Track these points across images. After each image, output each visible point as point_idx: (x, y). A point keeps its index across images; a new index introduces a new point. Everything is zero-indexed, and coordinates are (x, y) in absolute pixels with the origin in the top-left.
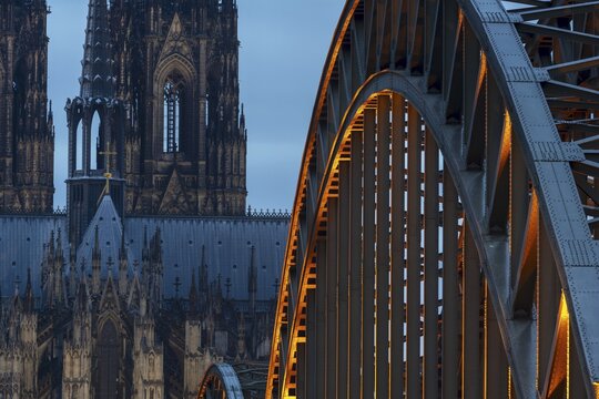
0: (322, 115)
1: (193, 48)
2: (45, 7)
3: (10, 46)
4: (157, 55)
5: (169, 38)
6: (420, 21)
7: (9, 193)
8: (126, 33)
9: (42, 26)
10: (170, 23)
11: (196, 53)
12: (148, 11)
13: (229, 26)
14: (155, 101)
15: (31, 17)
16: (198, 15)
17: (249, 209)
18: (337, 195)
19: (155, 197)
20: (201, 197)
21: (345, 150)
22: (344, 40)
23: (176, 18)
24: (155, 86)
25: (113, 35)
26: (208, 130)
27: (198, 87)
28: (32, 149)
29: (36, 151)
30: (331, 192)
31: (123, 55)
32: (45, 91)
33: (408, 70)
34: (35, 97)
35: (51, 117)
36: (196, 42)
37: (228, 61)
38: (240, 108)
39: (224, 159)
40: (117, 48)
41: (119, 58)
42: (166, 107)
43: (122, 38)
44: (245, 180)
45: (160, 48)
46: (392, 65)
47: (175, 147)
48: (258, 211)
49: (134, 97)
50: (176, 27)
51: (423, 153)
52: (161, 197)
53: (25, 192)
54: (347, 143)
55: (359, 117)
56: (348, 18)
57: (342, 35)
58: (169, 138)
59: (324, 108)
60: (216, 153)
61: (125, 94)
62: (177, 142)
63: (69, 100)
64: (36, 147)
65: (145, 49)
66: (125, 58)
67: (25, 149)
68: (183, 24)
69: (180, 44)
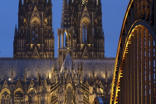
0: (123, 32)
1: (90, 15)
2: (51, 4)
3: (42, 15)
4: (81, 16)
5: (84, 12)
6: (148, 7)
7: (43, 53)
8: (73, 11)
9: (50, 10)
10: (84, 8)
11: (91, 16)
12: (78, 5)
13: (99, 9)
14: (80, 29)
15: (48, 7)
16: (91, 6)
18: (127, 53)
20: (93, 53)
21: (129, 41)
22: (129, 12)
23: (86, 7)
24: (80, 25)
25: (69, 12)
26: (94, 36)
27: (92, 25)
29: (50, 42)
30: (126, 52)
32: (52, 26)
33: (145, 20)
34: (49, 28)
35: (53, 33)
36: (91, 13)
37: (99, 18)
39: (98, 43)
40: (70, 15)
41: (71, 17)
42: (83, 30)
43: (72, 12)
44: (104, 49)
45: (82, 15)
46: (141, 18)
47: (86, 40)
48: (108, 57)
49: (75, 28)
50: (85, 9)
51: (149, 41)
52: (82, 54)
53: (47, 53)
54: (130, 39)
55: (133, 32)
56: (130, 6)
57: (128, 11)
58: (84, 38)
59: (124, 30)
60: (96, 42)
61: (73, 27)
63: (58, 29)
65: (77, 15)
67: (47, 42)
68: (87, 8)
69: (87, 14)
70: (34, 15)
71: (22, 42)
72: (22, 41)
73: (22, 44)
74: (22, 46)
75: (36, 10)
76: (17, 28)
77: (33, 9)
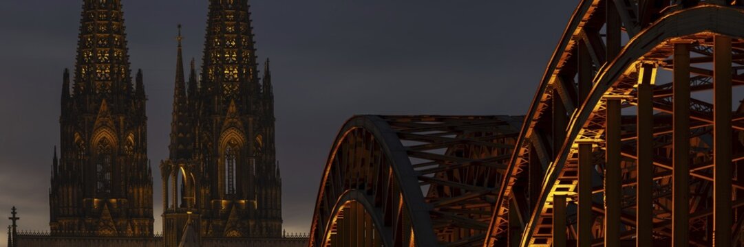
1: (244, 123)
2: (145, 96)
3: (122, 123)
4: (220, 128)
5: (228, 116)
7: (125, 222)
8: (199, 113)
9: (142, 109)
10: (228, 106)
11: (246, 126)
12: (213, 98)
13: (268, 108)
14: (219, 159)
15: (135, 103)
16: (247, 100)
17: (284, 232)
19: (220, 224)
20: (251, 223)
23: (233, 102)
24: (220, 149)
25: (190, 116)
26: (255, 179)
27: (248, 149)
28: (138, 192)
29: (141, 194)
31: (197, 128)
32: (146, 154)
34: (139, 157)
35: (150, 171)
36: (246, 119)
37: (268, 132)
38: (276, 163)
39: (266, 198)
40: (193, 124)
41: (195, 131)
42: (227, 164)
43: (197, 117)
44: (281, 212)
45: (222, 123)
47: (233, 191)
48: (290, 234)
49: (205, 158)
50: (232, 108)
52: (225, 224)
53: (135, 221)
58: (229, 184)
61: (199, 155)
62: (235, 187)
63: (162, 161)
64: (141, 191)
65: (212, 124)
66: (199, 130)
67: (133, 192)
68: (237, 106)
69: (235, 120)
70: (100, 124)
71: (70, 193)
72: (70, 189)
73: (70, 197)
74: (71, 204)
75: (105, 110)
76: (59, 156)
77: (97, 109)
